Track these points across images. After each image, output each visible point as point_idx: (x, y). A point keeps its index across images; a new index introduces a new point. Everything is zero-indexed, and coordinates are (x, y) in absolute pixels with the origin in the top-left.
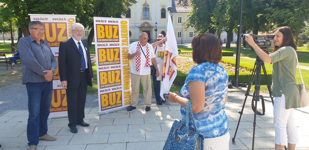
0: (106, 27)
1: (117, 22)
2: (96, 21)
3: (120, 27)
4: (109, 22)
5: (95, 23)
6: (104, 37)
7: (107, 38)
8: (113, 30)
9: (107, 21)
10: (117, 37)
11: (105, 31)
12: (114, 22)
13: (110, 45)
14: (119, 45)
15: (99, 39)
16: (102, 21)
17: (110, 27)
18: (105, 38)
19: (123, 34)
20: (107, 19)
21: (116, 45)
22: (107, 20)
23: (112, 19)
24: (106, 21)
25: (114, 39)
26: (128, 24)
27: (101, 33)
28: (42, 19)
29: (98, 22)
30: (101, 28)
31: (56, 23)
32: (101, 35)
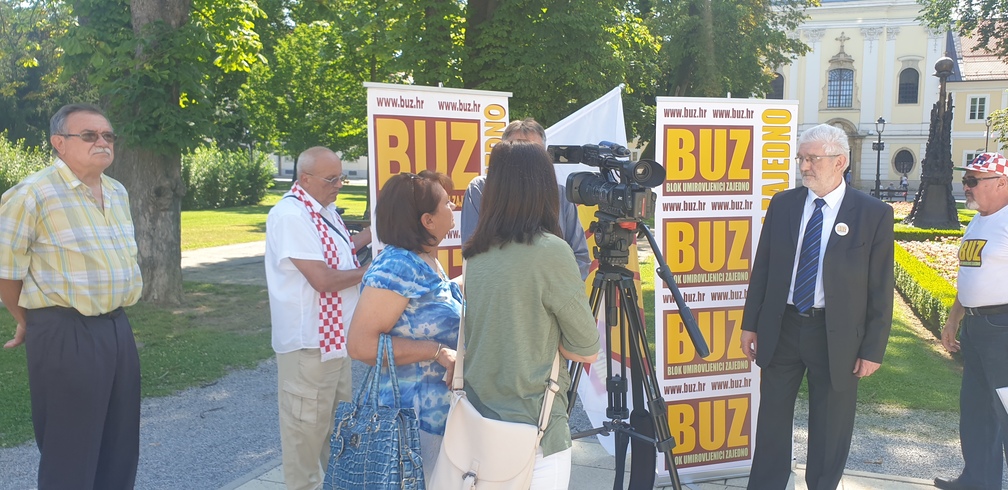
0: (705, 135)
1: (750, 114)
2: (667, 113)
3: (758, 134)
4: (715, 115)
5: (661, 122)
6: (691, 175)
7: (704, 180)
8: (731, 145)
9: (710, 114)
10: (745, 174)
11: (696, 152)
12: (737, 114)
13: (714, 206)
14: (749, 205)
15: (673, 182)
16: (689, 113)
17: (721, 135)
18: (698, 178)
19: (770, 160)
20: (711, 104)
21: (736, 206)
22: (707, 109)
23: (729, 103)
24: (703, 113)
25: (730, 181)
26: (793, 123)
27: (681, 159)
28: (405, 104)
29: (673, 115)
30: (681, 140)
31: (449, 121)
32: (681, 169)
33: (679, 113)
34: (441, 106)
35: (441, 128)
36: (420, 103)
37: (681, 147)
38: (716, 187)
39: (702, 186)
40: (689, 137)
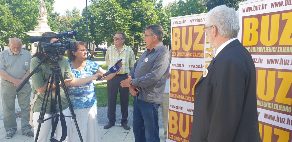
2: (244, 10)
4: (273, 6)
6: (255, 44)
9: (269, 6)
13: (269, 62)
15: (246, 46)
17: (276, 18)
22: (267, 4)
24: (265, 6)
25: (281, 46)
27: (251, 34)
28: (180, 22)
29: (247, 10)
30: (251, 24)
31: (193, 26)
32: (250, 39)
33: (251, 10)
34: (191, 21)
35: (191, 29)
36: (185, 21)
37: (251, 27)
38: (271, 50)
39: (262, 49)
40: (255, 21)
